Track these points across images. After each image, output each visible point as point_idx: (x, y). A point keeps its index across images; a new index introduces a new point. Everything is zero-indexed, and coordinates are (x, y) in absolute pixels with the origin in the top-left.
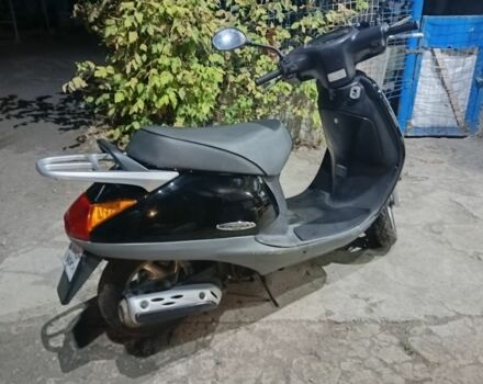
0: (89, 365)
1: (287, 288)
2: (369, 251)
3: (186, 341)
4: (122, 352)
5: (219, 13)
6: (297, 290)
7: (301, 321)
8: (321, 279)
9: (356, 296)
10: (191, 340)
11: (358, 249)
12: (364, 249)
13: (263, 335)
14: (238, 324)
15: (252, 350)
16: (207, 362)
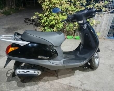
0: (12, 82)
1: (63, 74)
2: (89, 69)
3: (33, 82)
4: (19, 80)
5: (67, 3)
6: (65, 75)
7: (62, 84)
8: (72, 74)
9: (79, 81)
10: (35, 82)
11: (87, 68)
12: (88, 68)
13: (51, 85)
14: (47, 80)
15: (47, 88)
16: (35, 88)
